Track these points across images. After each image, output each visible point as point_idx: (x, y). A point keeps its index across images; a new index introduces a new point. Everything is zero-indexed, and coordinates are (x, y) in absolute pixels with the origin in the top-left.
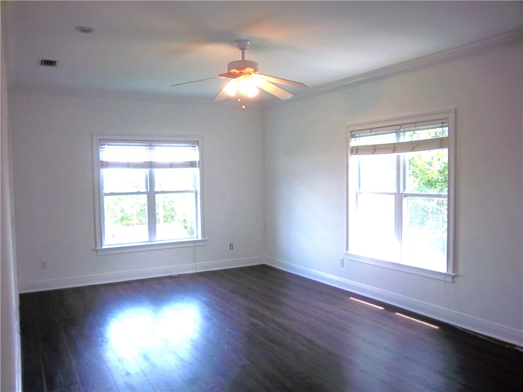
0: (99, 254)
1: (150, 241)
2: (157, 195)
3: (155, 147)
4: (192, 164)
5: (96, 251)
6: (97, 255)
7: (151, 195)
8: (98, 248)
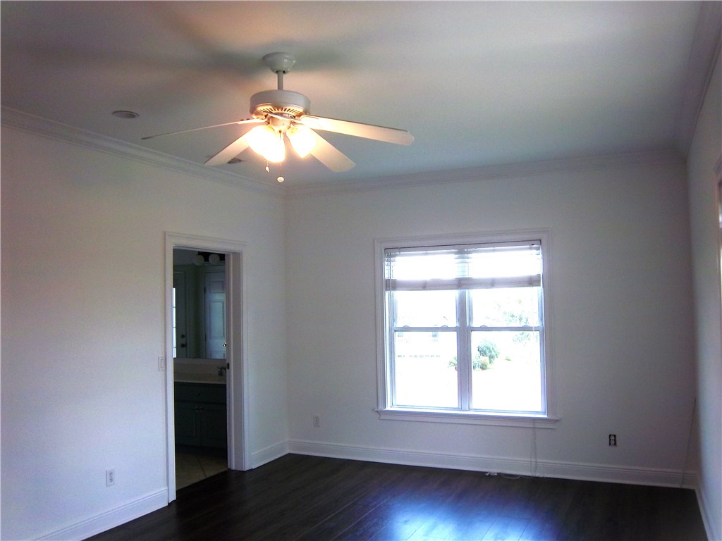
0: (381, 418)
1: (461, 410)
2: (474, 334)
3: (470, 255)
4: (532, 282)
5: (377, 412)
6: (379, 419)
7: (464, 332)
8: (381, 408)
